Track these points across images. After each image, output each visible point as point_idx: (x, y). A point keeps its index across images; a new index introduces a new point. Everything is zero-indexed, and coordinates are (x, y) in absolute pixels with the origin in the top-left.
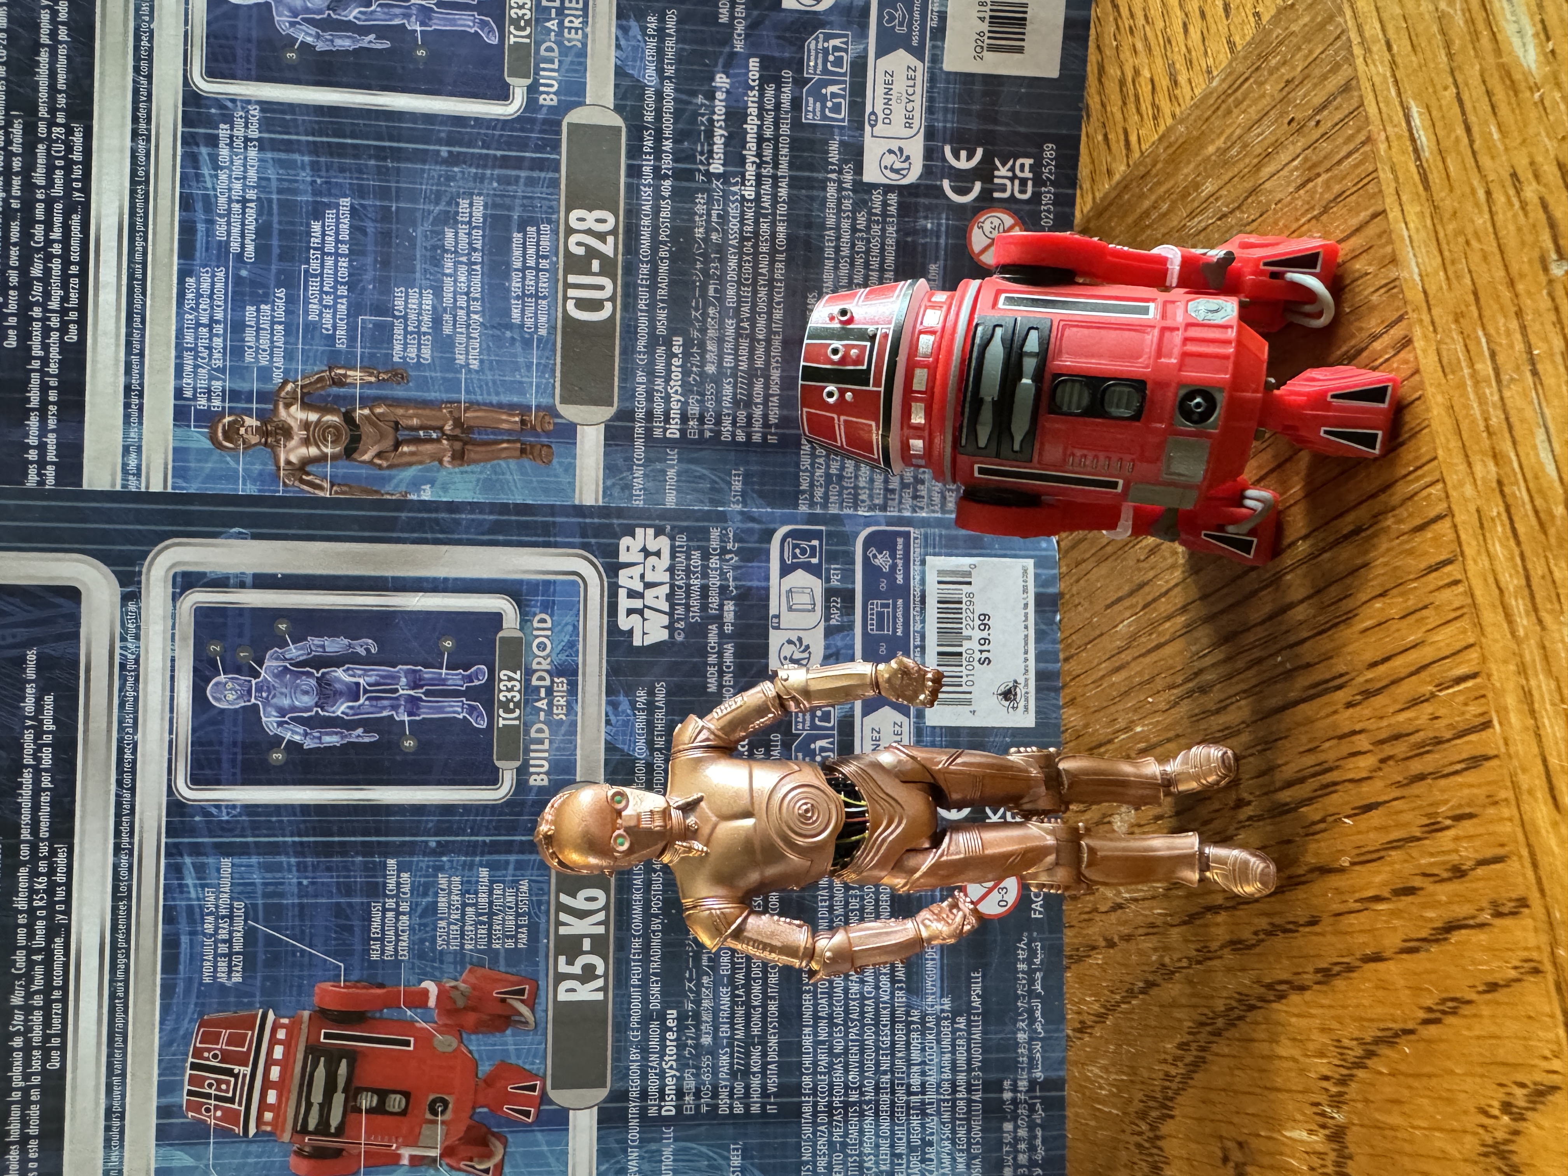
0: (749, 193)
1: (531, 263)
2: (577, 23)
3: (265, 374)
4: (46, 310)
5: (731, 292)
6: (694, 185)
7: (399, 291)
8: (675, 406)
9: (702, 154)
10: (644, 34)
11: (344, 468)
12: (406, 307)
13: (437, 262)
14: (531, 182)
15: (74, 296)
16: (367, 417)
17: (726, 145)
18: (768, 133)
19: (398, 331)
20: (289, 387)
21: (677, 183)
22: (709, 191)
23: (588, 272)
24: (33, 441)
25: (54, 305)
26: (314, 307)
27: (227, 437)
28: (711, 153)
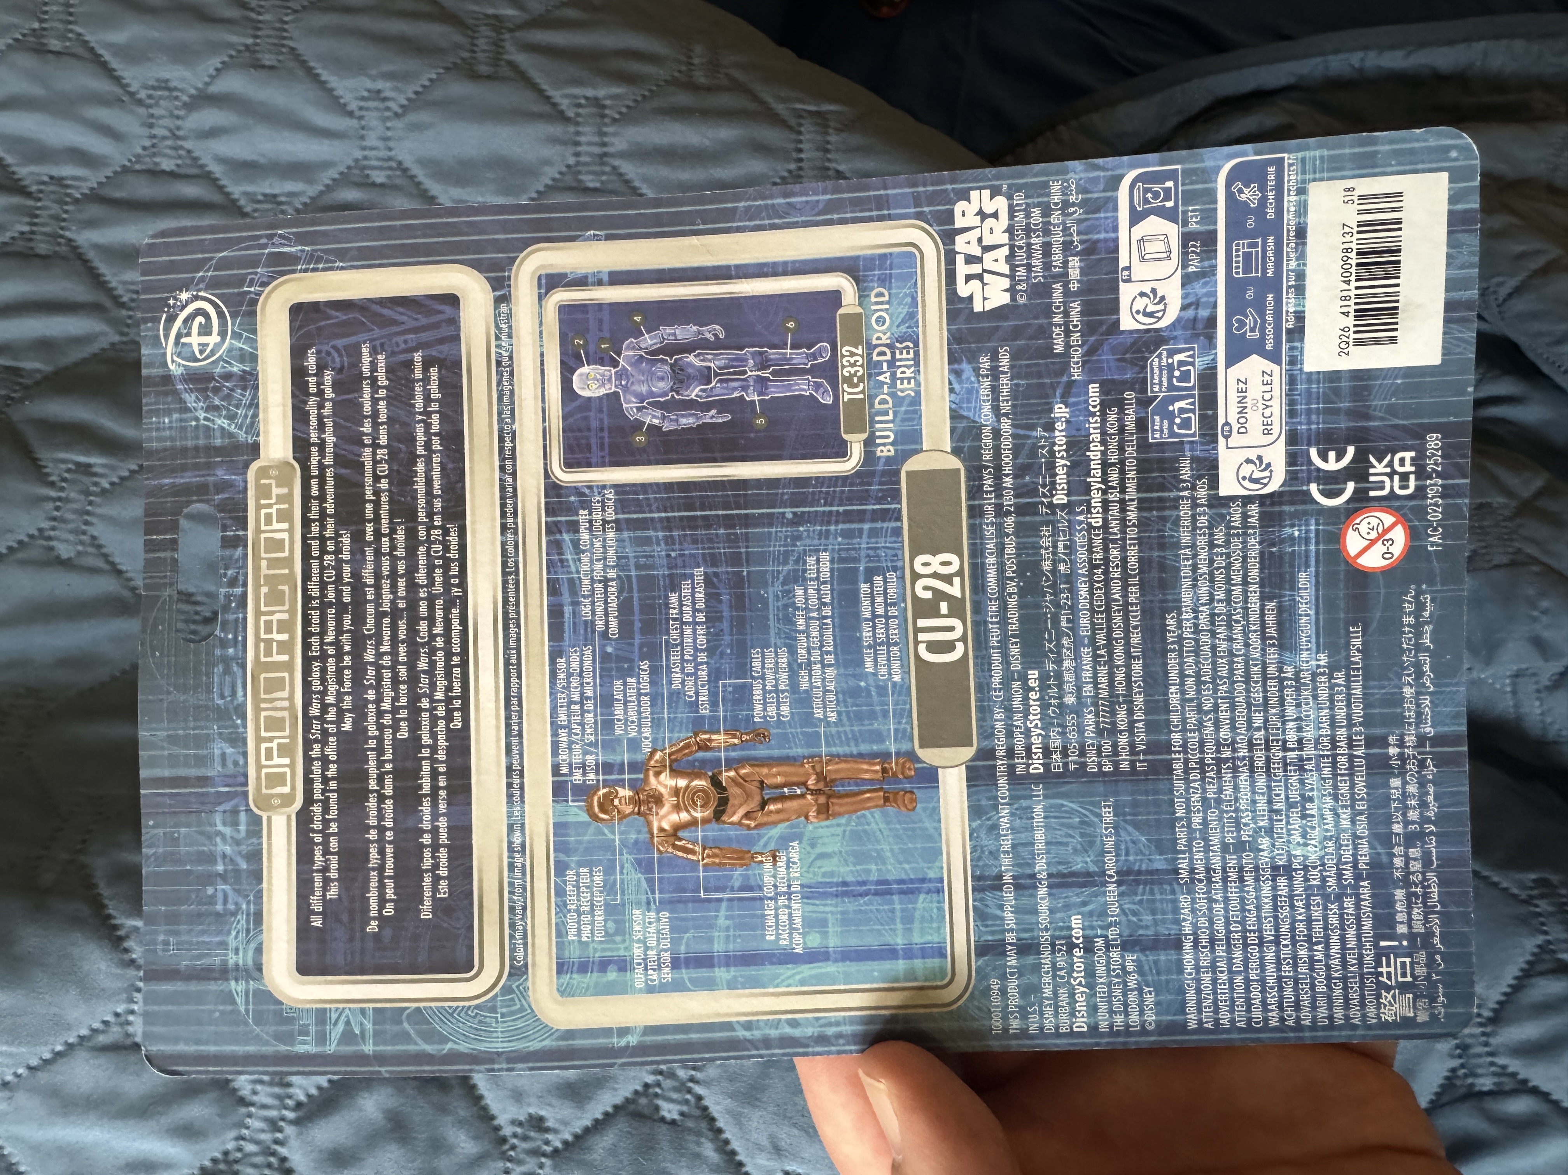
0: (1096, 520)
1: (880, 611)
2: (909, 373)
3: (634, 744)
4: (432, 701)
5: (1084, 621)
6: (1038, 519)
7: (755, 652)
8: (1037, 742)
9: (1044, 486)
10: (978, 375)
11: (714, 831)
12: (763, 667)
13: (790, 621)
14: (873, 533)
15: (457, 684)
16: (733, 780)
17: (1068, 474)
18: (1113, 458)
19: (757, 694)
20: (658, 756)
21: (1021, 519)
22: (1053, 523)
23: (937, 615)
24: (426, 826)
25: (440, 695)
26: (677, 676)
27: (603, 809)
28: (1053, 484)
